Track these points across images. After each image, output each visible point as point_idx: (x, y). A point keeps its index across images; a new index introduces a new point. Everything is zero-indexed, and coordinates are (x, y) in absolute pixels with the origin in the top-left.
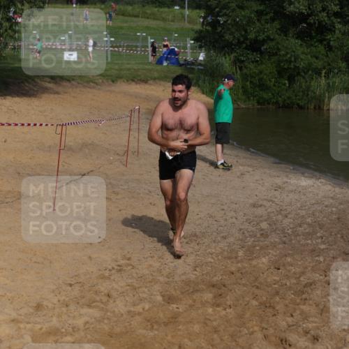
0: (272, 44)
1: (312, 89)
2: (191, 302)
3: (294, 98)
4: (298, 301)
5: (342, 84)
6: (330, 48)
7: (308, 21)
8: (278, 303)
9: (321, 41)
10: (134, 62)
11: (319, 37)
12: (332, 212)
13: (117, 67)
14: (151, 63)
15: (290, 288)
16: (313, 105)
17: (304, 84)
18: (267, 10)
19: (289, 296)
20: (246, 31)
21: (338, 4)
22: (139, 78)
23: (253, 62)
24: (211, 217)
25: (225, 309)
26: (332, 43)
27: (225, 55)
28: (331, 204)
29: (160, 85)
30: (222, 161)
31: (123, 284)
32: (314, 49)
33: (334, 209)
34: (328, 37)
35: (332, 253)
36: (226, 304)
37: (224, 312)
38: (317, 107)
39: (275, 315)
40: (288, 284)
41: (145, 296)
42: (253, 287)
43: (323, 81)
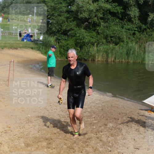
0: (73, 32)
1: (90, 52)
2: (37, 146)
3: (82, 56)
4: (84, 146)
5: (104, 50)
6: (98, 33)
7: (89, 21)
8: (75, 147)
9: (94, 30)
10: (11, 40)
11: (93, 29)
12: (99, 107)
13: (4, 42)
14: (19, 40)
15: (81, 140)
16: (91, 59)
17: (87, 50)
18: (71, 17)
19: (80, 144)
20: (61, 26)
21: (102, 14)
22: (14, 47)
23: (64, 40)
24: (45, 109)
25: (52, 150)
26: (99, 31)
27: (52, 37)
28: (99, 103)
29: (23, 50)
30: (50, 84)
31: (7, 138)
32: (91, 34)
33: (100, 105)
34: (98, 29)
35: (99, 125)
36: (52, 147)
37: (52, 151)
38: (93, 60)
39: (74, 152)
40: (80, 138)
41: (17, 144)
42: (64, 139)
43: (95, 48)
